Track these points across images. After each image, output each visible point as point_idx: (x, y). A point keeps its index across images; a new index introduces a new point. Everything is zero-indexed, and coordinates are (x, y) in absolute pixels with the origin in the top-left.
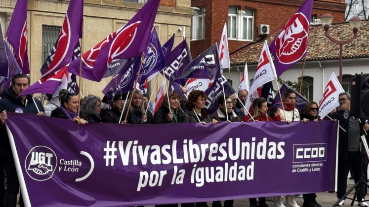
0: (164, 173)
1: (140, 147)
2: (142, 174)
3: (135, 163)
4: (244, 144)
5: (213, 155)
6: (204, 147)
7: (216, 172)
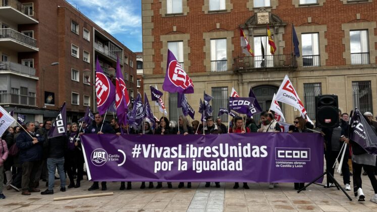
0: (171, 163)
1: (157, 148)
2: (156, 163)
3: (153, 156)
4: (232, 148)
5: (208, 154)
6: (200, 149)
7: (210, 164)
